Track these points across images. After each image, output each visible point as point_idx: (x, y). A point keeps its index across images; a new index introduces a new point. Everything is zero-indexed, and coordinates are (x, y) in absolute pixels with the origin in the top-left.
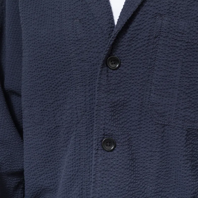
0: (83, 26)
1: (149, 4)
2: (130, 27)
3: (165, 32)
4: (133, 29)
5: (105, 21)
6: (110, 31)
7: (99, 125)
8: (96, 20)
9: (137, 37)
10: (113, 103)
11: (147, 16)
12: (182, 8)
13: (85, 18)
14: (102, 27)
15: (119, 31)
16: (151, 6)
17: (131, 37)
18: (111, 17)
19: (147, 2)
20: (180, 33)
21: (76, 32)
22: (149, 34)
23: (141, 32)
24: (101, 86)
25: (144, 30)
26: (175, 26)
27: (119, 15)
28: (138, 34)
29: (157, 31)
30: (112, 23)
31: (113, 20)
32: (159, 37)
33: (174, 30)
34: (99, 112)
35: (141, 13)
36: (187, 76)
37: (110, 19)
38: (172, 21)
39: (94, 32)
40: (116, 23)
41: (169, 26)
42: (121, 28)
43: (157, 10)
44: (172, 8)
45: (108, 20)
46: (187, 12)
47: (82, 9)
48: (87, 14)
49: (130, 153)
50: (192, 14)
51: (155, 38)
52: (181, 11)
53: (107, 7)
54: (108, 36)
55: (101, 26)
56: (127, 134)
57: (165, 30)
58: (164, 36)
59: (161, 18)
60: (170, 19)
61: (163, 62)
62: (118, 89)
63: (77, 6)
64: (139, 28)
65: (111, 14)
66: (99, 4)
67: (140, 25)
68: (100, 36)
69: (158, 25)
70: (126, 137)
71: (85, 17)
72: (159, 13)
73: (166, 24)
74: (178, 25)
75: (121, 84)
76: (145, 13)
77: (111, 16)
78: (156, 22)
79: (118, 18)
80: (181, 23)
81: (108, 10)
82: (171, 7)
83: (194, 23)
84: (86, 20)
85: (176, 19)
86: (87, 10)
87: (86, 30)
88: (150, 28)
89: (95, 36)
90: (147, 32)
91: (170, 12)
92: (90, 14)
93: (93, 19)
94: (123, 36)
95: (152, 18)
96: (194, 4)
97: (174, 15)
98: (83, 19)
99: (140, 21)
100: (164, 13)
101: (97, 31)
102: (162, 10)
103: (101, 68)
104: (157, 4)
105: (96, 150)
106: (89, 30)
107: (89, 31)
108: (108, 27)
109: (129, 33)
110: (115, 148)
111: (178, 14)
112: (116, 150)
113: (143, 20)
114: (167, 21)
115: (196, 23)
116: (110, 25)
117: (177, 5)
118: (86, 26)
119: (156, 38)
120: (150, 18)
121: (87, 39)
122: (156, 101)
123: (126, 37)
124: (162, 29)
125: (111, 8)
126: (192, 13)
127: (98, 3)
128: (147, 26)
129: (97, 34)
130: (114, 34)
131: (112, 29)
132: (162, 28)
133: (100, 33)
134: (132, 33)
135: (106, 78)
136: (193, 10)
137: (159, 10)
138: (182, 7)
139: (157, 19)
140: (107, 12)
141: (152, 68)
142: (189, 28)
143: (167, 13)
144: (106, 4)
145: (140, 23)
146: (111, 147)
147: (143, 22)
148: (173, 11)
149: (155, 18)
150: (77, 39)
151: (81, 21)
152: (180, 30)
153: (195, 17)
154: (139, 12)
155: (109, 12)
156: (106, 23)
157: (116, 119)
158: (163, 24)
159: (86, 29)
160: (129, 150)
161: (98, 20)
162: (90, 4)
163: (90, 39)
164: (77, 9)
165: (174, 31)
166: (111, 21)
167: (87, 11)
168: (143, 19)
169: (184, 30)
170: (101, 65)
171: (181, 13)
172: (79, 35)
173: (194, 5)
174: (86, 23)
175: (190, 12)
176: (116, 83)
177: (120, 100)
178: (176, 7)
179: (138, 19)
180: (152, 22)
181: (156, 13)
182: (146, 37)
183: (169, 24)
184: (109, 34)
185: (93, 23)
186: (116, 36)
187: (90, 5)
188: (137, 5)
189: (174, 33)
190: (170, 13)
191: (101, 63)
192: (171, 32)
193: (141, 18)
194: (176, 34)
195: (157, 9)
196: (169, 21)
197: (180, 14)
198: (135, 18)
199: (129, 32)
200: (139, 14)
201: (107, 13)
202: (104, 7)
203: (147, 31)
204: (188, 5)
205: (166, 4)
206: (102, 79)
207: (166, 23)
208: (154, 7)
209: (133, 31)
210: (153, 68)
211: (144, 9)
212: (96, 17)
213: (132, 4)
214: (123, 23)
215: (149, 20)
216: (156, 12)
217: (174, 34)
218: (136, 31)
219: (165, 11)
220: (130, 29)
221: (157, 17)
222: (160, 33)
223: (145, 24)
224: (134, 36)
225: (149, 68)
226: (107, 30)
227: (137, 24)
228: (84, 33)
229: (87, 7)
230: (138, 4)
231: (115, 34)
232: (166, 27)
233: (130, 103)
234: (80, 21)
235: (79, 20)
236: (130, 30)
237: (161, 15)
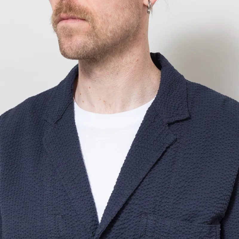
0: (66, 223)
1: (134, 202)
2: (115, 225)
3: (150, 232)
4: (117, 228)
5: (88, 219)
6: (94, 229)
8: (79, 217)
9: (121, 236)
11: (131, 214)
12: (168, 206)
13: (68, 214)
14: (85, 225)
15: (102, 232)
16: (136, 204)
17: (115, 236)
18: (95, 214)
19: (132, 200)
20: (166, 233)
21: (58, 229)
22: (134, 233)
23: (125, 231)
25: (129, 229)
26: (161, 226)
27: (103, 213)
28: (122, 233)
29: (142, 230)
30: (95, 221)
31: (96, 216)
32: (144, 236)
33: (160, 229)
35: (126, 212)
37: (94, 217)
38: (158, 221)
39: (77, 229)
41: (154, 225)
42: (105, 228)
43: (142, 208)
44: (158, 206)
45: (91, 218)
46: (173, 210)
47: (65, 205)
48: (70, 210)
50: (178, 212)
51: (140, 237)
52: (166, 209)
53: (90, 203)
54: (91, 235)
55: (84, 224)
57: (151, 229)
58: (150, 236)
59: (146, 217)
60: (155, 219)
63: (59, 201)
64: (123, 226)
65: (94, 211)
66: (83, 200)
67: (124, 223)
68: (83, 234)
69: (143, 224)
71: (67, 213)
72: (144, 212)
73: (151, 224)
74: (164, 225)
76: (129, 212)
77: (94, 213)
78: (141, 221)
79: (102, 216)
80: (167, 223)
81: (92, 206)
82: (156, 205)
83: (180, 223)
84: (68, 217)
85: (161, 219)
86: (70, 206)
87: (69, 227)
88: (135, 227)
89: (78, 234)
90: (132, 231)
91: (155, 211)
92: (73, 210)
93: (76, 216)
94: (107, 235)
95: (137, 216)
96: (180, 202)
97: (160, 214)
98: (65, 215)
99: (125, 219)
100: (150, 212)
101: (80, 229)
102: (147, 209)
104: (142, 202)
106: (71, 227)
107: (71, 228)
108: (91, 225)
109: (114, 232)
111: (164, 213)
113: (128, 219)
114: (152, 220)
115: (182, 222)
116: (94, 223)
117: (163, 203)
118: (68, 222)
119: (141, 237)
120: (134, 217)
121: (70, 236)
123: (110, 236)
124: (148, 229)
125: (94, 204)
126: (178, 211)
127: (82, 199)
128: (132, 225)
129: (80, 231)
131: (95, 226)
132: (147, 228)
133: (83, 231)
134: (117, 232)
136: (179, 208)
137: (145, 209)
138: (168, 205)
139: (142, 217)
142: (175, 228)
143: (153, 211)
144: (89, 201)
145: (124, 222)
147: (128, 221)
148: (159, 209)
149: (140, 217)
150: (58, 236)
151: (63, 217)
152: (166, 230)
153: (181, 216)
154: (123, 211)
155: (93, 208)
156: (89, 221)
158: (148, 224)
159: (69, 226)
161: (81, 218)
162: (73, 200)
163: (72, 237)
164: (60, 204)
165: (160, 231)
166: (94, 218)
167: (70, 207)
168: (128, 218)
169: (170, 230)
171: (167, 211)
172: (61, 232)
173: (180, 203)
174: (68, 219)
175: (176, 210)
178: (162, 205)
179: (123, 217)
180: (137, 221)
181: (141, 212)
182: (130, 236)
183: (155, 224)
184: (93, 233)
185: (76, 220)
187: (73, 201)
188: (121, 204)
189: (160, 233)
190: (156, 212)
192: (156, 232)
193: (125, 216)
194: (162, 234)
195: (142, 207)
196: (155, 221)
197: (166, 213)
198: (119, 217)
199: (113, 231)
200: (124, 213)
201: (91, 210)
202: (87, 203)
203: (132, 230)
204: (174, 203)
205: (151, 203)
207: (151, 222)
208: (139, 205)
209: (117, 230)
211: (128, 207)
212: (79, 214)
213: (116, 202)
214: (107, 223)
215: (134, 219)
216: (141, 210)
217: (160, 234)
218: (121, 230)
219: (150, 209)
220: (114, 228)
221: (143, 216)
222: (145, 232)
223: (130, 223)
224: (119, 235)
226: (90, 228)
227: (121, 223)
228: (66, 230)
229: (70, 202)
230: (122, 203)
231: (98, 235)
232: (151, 226)
234: (62, 217)
235: (61, 216)
236: (114, 229)
237: (146, 214)
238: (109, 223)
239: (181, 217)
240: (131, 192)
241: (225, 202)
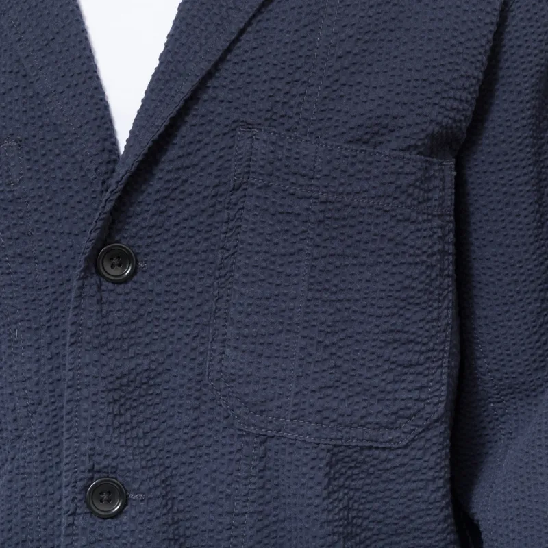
0: (29, 160)
1: (214, 95)
2: (163, 159)
3: (261, 174)
4: (171, 167)
5: (90, 145)
6: (106, 173)
7: (76, 442)
8: (64, 142)
9: (182, 188)
10: (118, 378)
11: (209, 128)
12: (307, 106)
13: (34, 136)
14: (83, 161)
15: (129, 174)
16: (222, 101)
17: (167, 189)
18: (109, 132)
19: (210, 91)
20: (304, 176)
21: (8, 177)
22: (217, 181)
23: (193, 175)
24: (80, 330)
25: (203, 169)
26: (290, 157)
27: (130, 127)
28: (185, 181)
29: (239, 171)
30: (110, 151)
31: (113, 140)
32: (244, 186)
33: (287, 166)
34: (77, 405)
35: (194, 122)
36: (325, 296)
37: (105, 140)
38: (281, 144)
39: (60, 176)
40: (122, 150)
41: (271, 156)
42: (136, 164)
43: (239, 111)
44: (280, 105)
45: (98, 142)
46: (322, 117)
47: (25, 111)
48: (40, 124)
49: (170, 522)
50: (337, 121)
51: (233, 190)
52: (306, 115)
53: (96, 104)
54: (99, 188)
55: (80, 160)
56: (161, 465)
57: (262, 167)
58: (259, 185)
59: (250, 135)
60: (273, 138)
61: (256, 258)
62: (132, 338)
63: (10, 103)
64: (187, 162)
65: (106, 126)
66: (74, 96)
67: (189, 154)
68: (76, 188)
69: (240, 154)
70: (157, 475)
71: (32, 133)
72: (242, 121)
73: (263, 151)
74: (297, 153)
75: (140, 323)
76: (203, 122)
77: (108, 129)
78: (235, 146)
79: (127, 135)
80: (306, 149)
81: (100, 113)
82: (277, 102)
83: (341, 148)
84: (35, 143)
85: (291, 137)
86: (40, 113)
87: (37, 171)
88: (219, 163)
89: (63, 188)
90: (210, 174)
91: (274, 117)
92: (48, 125)
93: (56, 139)
94: (144, 187)
95: (225, 134)
96: (342, 93)
97: (287, 126)
98: (26, 139)
99: (191, 143)
100: (259, 121)
101: (68, 174)
102: (253, 113)
103: (79, 279)
104: (238, 95)
105: (70, 515)
106: (45, 170)
107: (46, 173)
108: (100, 161)
109: (160, 179)
110: (126, 509)
111: (297, 123)
112: (128, 514)
113: (200, 142)
114: (265, 141)
115: (346, 146)
116: (106, 156)
117: (294, 96)
118: (36, 158)
119: (238, 190)
120: (217, 136)
121: (41, 196)
122: (241, 369)
123: (150, 190)
124: (254, 166)
125: (106, 107)
126: (337, 118)
127: (71, 93)
128: (211, 159)
129: (69, 180)
130: (116, 183)
131: (111, 167)
132: (252, 163)
133: (76, 180)
134: (168, 177)
135: (96, 308)
136: (339, 111)
137: (245, 113)
138: (308, 102)
139: (239, 136)
140: (95, 119)
141: (227, 277)
142: (329, 162)
143: (266, 119)
144: (92, 97)
145: (189, 151)
146: (113, 505)
147: (198, 146)
148: (283, 113)
149: (232, 134)
150: (10, 196)
151: (22, 144)
152: (304, 167)
153: (344, 130)
154: (187, 119)
155: (102, 118)
156: (94, 151)
157: (127, 424)
158: (254, 152)
159: (37, 168)
160: (165, 511)
161: (71, 143)
162: (46, 95)
163: (48, 197)
164: (11, 110)
165: (286, 171)
166: (107, 144)
167: (40, 117)
168: (199, 138)
169: (315, 167)
170: (80, 270)
171: (306, 119)
172: (16, 185)
173: (342, 96)
174: (35, 149)
175: (330, 116)
176: (126, 320)
177: (139, 369)
178: (292, 103)
179: (184, 137)
180: (223, 146)
181: (234, 122)
182: (207, 187)
183: (272, 152)
184: (104, 182)
185: (57, 151)
186: (120, 187)
187: (48, 100)
188: (179, 99)
189: (286, 177)
190: (275, 120)
191: (80, 266)
192: (278, 174)
193: (192, 134)
194: (293, 180)
195: (237, 108)
196: (273, 143)
197: (303, 123)
198: (176, 136)
199: (159, 175)
200: (188, 125)
201: (98, 122)
202: (87, 104)
203: (210, 171)
204: (325, 98)
205: (262, 96)
206: (84, 309)
207: (263, 148)
208: (230, 102)
209: (169, 171)
210: (228, 275)
211: (200, 108)
212: (65, 134)
213: (166, 95)
214: (141, 150)
215: (215, 141)
216: (235, 117)
217: (288, 180)
218: (180, 172)
219: (259, 114)
220: (161, 166)
221: (239, 132)
222: (246, 175)
223: (204, 152)
224: (175, 186)
225: (220, 277)
226: (96, 169)
227: (180, 153)
228: (31, 178)
229: (39, 104)
230: (182, 95)
231: (118, 182)
232: (263, 159)
233: (166, 377)
234: (20, 145)
235: (16, 141)
236: (162, 170)
237: (249, 126)
238: (145, 151)
239: (343, 133)
240: (206, 66)
241: (464, 95)
